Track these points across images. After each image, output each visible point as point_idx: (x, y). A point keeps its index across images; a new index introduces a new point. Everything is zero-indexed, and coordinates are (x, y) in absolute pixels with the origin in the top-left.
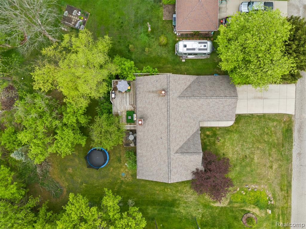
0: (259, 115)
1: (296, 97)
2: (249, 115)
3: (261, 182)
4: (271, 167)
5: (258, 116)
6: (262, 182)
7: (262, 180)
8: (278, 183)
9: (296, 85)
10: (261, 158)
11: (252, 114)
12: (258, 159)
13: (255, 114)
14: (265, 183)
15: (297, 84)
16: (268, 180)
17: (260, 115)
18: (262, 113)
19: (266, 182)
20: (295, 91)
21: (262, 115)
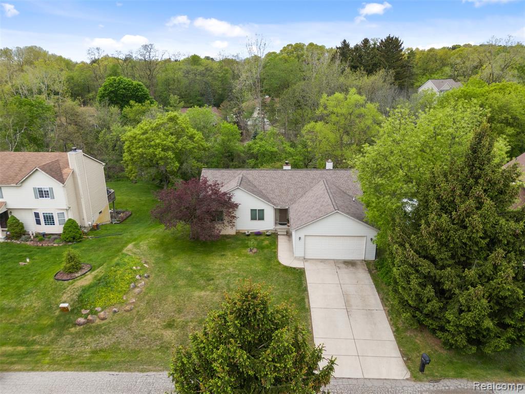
0: (306, 300)
1: (369, 379)
2: (304, 285)
3: (144, 301)
4: (170, 325)
5: (303, 299)
6: (142, 304)
7: (147, 303)
8: (119, 343)
9: (407, 379)
10: (199, 304)
11: (306, 290)
12: (200, 297)
13: (308, 294)
14: (137, 309)
15: (413, 383)
16: (141, 317)
17: (305, 302)
18: (311, 307)
19: (138, 312)
20: (387, 378)
21: (307, 306)
